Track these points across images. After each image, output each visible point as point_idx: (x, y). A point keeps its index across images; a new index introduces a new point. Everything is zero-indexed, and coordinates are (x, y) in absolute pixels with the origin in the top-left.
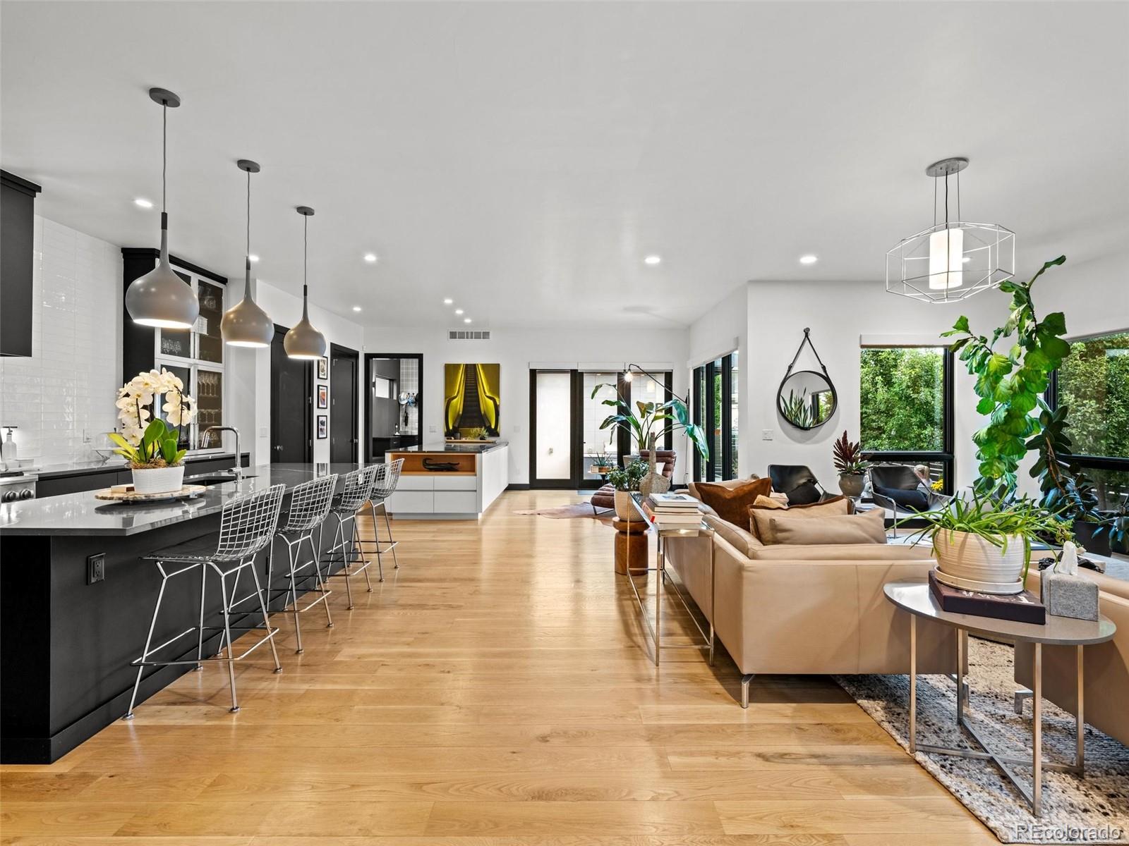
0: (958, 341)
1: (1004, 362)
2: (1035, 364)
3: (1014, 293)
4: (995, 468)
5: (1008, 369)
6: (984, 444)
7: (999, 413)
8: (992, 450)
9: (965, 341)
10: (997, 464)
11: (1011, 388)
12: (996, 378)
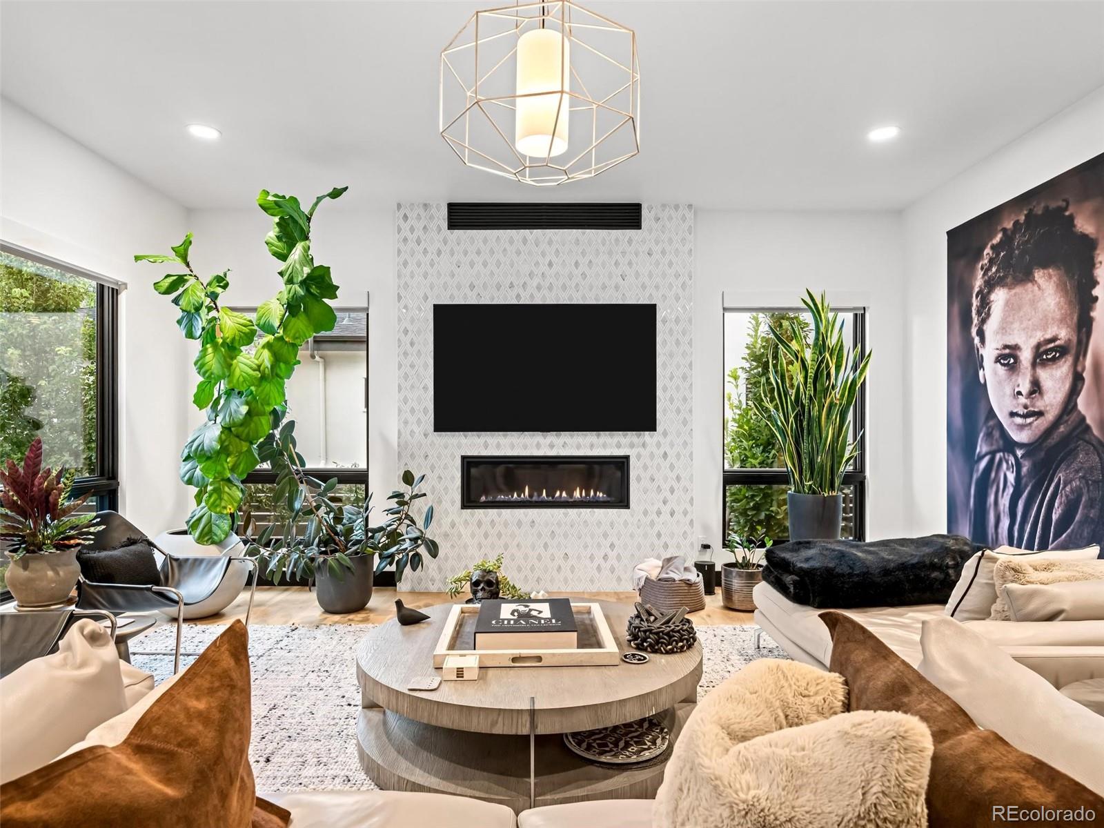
0: (168, 276)
1: (245, 326)
2: (297, 335)
3: (277, 219)
4: (225, 497)
5: (249, 338)
6: (209, 458)
7: (233, 406)
8: (219, 468)
9: (181, 280)
10: (226, 489)
11: (258, 368)
12: (232, 348)
